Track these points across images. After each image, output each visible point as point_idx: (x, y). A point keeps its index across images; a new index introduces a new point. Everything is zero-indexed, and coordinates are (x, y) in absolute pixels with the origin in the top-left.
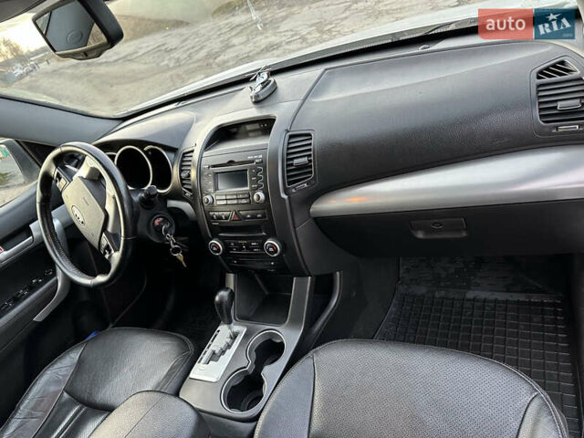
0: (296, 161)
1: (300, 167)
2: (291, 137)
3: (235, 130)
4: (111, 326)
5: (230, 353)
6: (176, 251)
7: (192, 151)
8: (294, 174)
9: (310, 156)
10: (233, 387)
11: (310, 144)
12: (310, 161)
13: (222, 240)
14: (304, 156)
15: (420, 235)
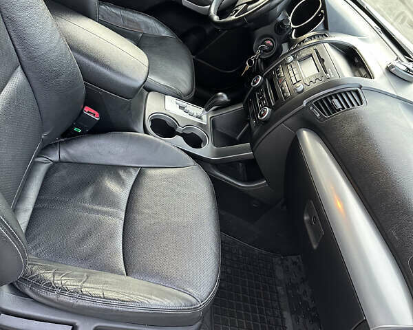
0: (335, 101)
1: (332, 106)
2: (357, 92)
3: (356, 61)
4: (194, 57)
5: (187, 116)
6: (250, 63)
7: (327, 36)
8: (325, 104)
9: (343, 108)
10: (165, 122)
11: (353, 105)
12: (339, 110)
13: (263, 83)
14: (342, 105)
15: (306, 218)
